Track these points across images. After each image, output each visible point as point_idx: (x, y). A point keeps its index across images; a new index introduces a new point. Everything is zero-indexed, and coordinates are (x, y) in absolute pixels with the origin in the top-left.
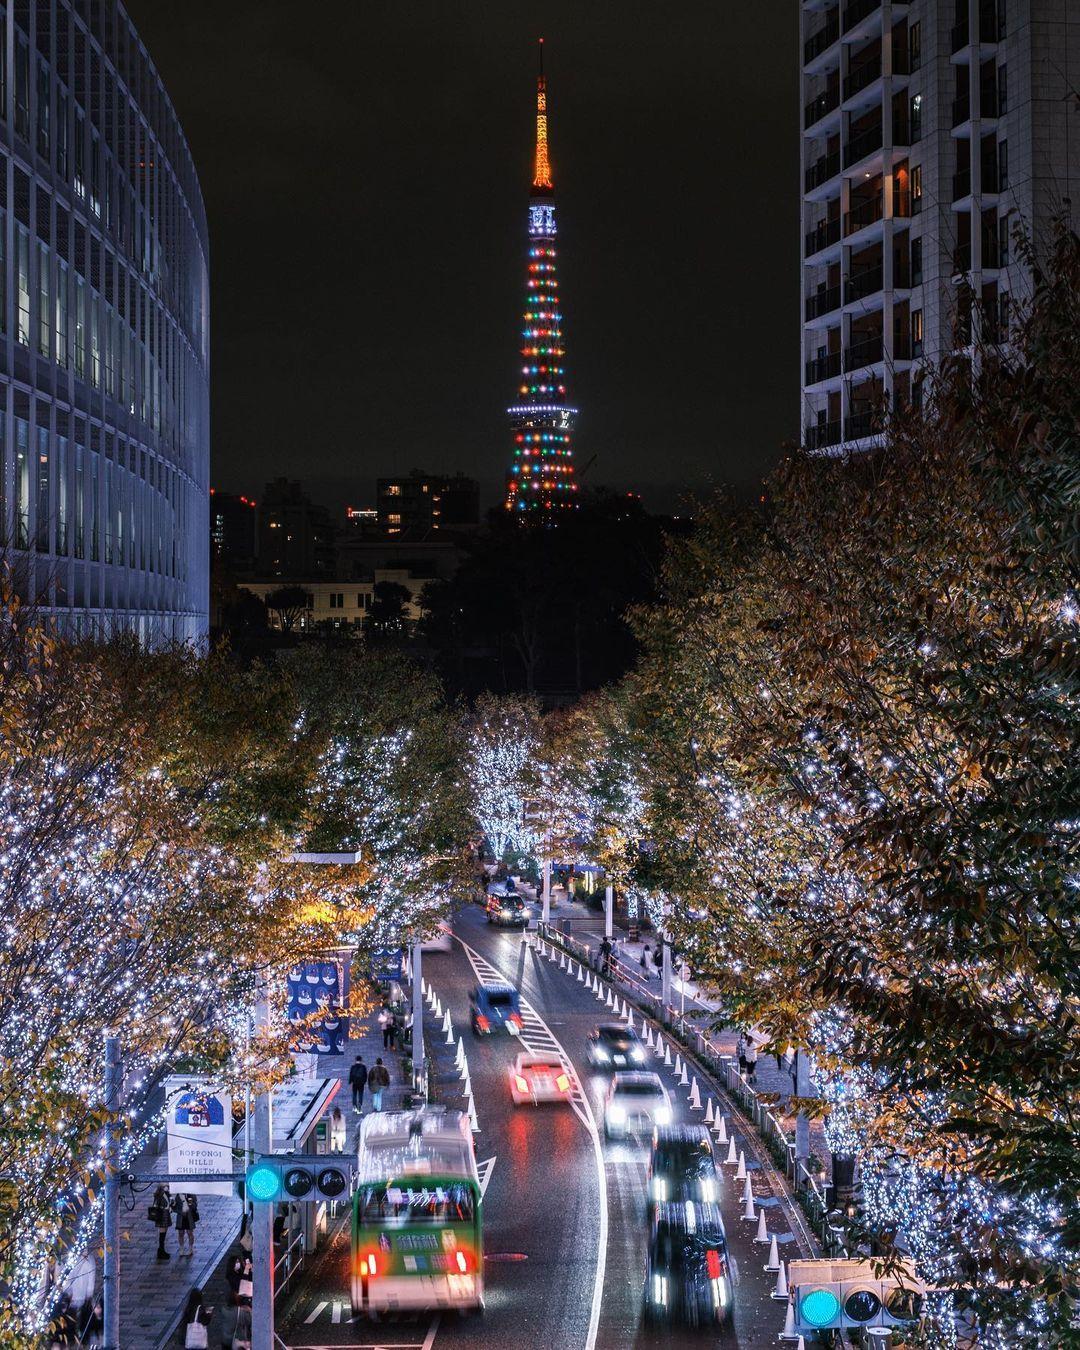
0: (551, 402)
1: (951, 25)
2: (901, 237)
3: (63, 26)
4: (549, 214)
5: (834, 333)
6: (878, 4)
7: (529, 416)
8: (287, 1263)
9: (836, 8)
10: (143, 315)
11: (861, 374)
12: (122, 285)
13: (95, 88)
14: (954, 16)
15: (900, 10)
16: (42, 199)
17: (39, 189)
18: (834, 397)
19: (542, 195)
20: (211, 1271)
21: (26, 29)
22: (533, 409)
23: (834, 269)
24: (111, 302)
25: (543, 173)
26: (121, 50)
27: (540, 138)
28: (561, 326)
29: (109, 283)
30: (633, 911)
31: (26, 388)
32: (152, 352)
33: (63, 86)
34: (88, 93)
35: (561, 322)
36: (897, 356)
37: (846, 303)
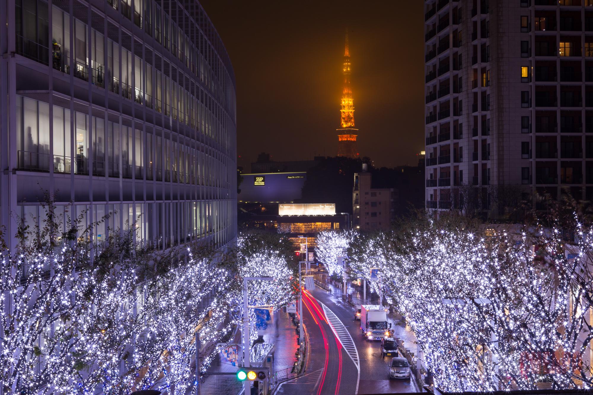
3: (187, 21)
5: (435, 107)
6: (448, 2)
9: (435, 3)
10: (216, 110)
12: (206, 98)
13: (197, 38)
15: (455, 4)
16: (181, 75)
17: (179, 72)
18: (435, 128)
23: (435, 87)
24: (203, 103)
25: (347, 53)
26: (206, 25)
29: (202, 98)
30: (372, 291)
32: (219, 120)
34: (195, 40)
37: (438, 98)
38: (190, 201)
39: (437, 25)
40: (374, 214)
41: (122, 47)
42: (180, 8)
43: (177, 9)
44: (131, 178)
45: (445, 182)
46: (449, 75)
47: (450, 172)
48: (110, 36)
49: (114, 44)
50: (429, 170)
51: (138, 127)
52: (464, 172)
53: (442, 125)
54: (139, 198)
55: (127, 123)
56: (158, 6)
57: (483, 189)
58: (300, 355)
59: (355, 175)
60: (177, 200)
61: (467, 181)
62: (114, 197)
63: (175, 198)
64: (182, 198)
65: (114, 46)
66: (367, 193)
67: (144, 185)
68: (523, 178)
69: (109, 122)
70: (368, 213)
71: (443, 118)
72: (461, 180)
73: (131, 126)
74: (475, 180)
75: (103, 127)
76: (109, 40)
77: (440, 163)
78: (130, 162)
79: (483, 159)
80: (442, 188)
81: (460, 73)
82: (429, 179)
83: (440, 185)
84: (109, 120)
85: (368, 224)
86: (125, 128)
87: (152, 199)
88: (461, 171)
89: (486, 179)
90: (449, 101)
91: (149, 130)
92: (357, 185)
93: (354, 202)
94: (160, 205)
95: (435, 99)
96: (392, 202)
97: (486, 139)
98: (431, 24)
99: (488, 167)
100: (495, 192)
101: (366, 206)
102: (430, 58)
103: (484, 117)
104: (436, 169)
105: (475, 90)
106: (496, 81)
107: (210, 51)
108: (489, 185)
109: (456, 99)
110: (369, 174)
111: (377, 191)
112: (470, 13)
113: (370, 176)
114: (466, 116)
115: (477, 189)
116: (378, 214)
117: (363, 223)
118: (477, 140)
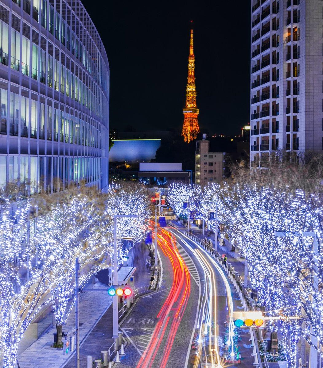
3: (73, 19)
5: (258, 92)
6: (269, 13)
8: (123, 310)
9: (259, 14)
15: (274, 15)
17: (67, 57)
18: (258, 107)
19: (191, 57)
20: (105, 311)
27: (191, 44)
31: (63, 104)
36: (273, 97)
37: (261, 85)
38: (73, 156)
39: (261, 31)
40: (211, 172)
41: (23, 36)
42: (69, 9)
43: (66, 10)
44: (28, 137)
45: (265, 146)
46: (269, 68)
47: (269, 140)
48: (13, 26)
49: (17, 33)
50: (253, 138)
51: (34, 97)
52: (279, 140)
54: (34, 152)
55: (25, 94)
56: (52, 6)
57: (294, 153)
58: (155, 276)
59: (198, 142)
60: (63, 155)
61: (282, 146)
62: (14, 151)
63: (61, 153)
64: (67, 154)
65: (17, 35)
66: (206, 156)
67: (38, 142)
69: (11, 92)
70: (206, 171)
71: (265, 100)
72: (278, 146)
73: (28, 97)
74: (287, 146)
75: (6, 97)
76: (13, 30)
77: (262, 133)
78: (27, 125)
79: (294, 131)
80: (263, 152)
81: (277, 66)
82: (253, 145)
83: (262, 149)
84: (11, 91)
85: (206, 178)
86: (23, 98)
87: (44, 154)
88: (278, 140)
89: (296, 146)
90: (269, 87)
91: (42, 101)
92: (198, 150)
93: (195, 162)
94: (50, 158)
95: (258, 85)
96: (224, 163)
97: (296, 116)
98: (256, 30)
99: (297, 136)
100: (303, 156)
101: (205, 165)
102: (256, 55)
103: (295, 99)
104: (259, 138)
105: (289, 79)
106: (304, 72)
107: (90, 43)
108: (298, 150)
109: (274, 86)
110: (208, 141)
111: (213, 154)
112: (285, 22)
113: (208, 143)
114: (282, 98)
115: (289, 153)
116: (214, 171)
117: (203, 178)
118: (290, 117)
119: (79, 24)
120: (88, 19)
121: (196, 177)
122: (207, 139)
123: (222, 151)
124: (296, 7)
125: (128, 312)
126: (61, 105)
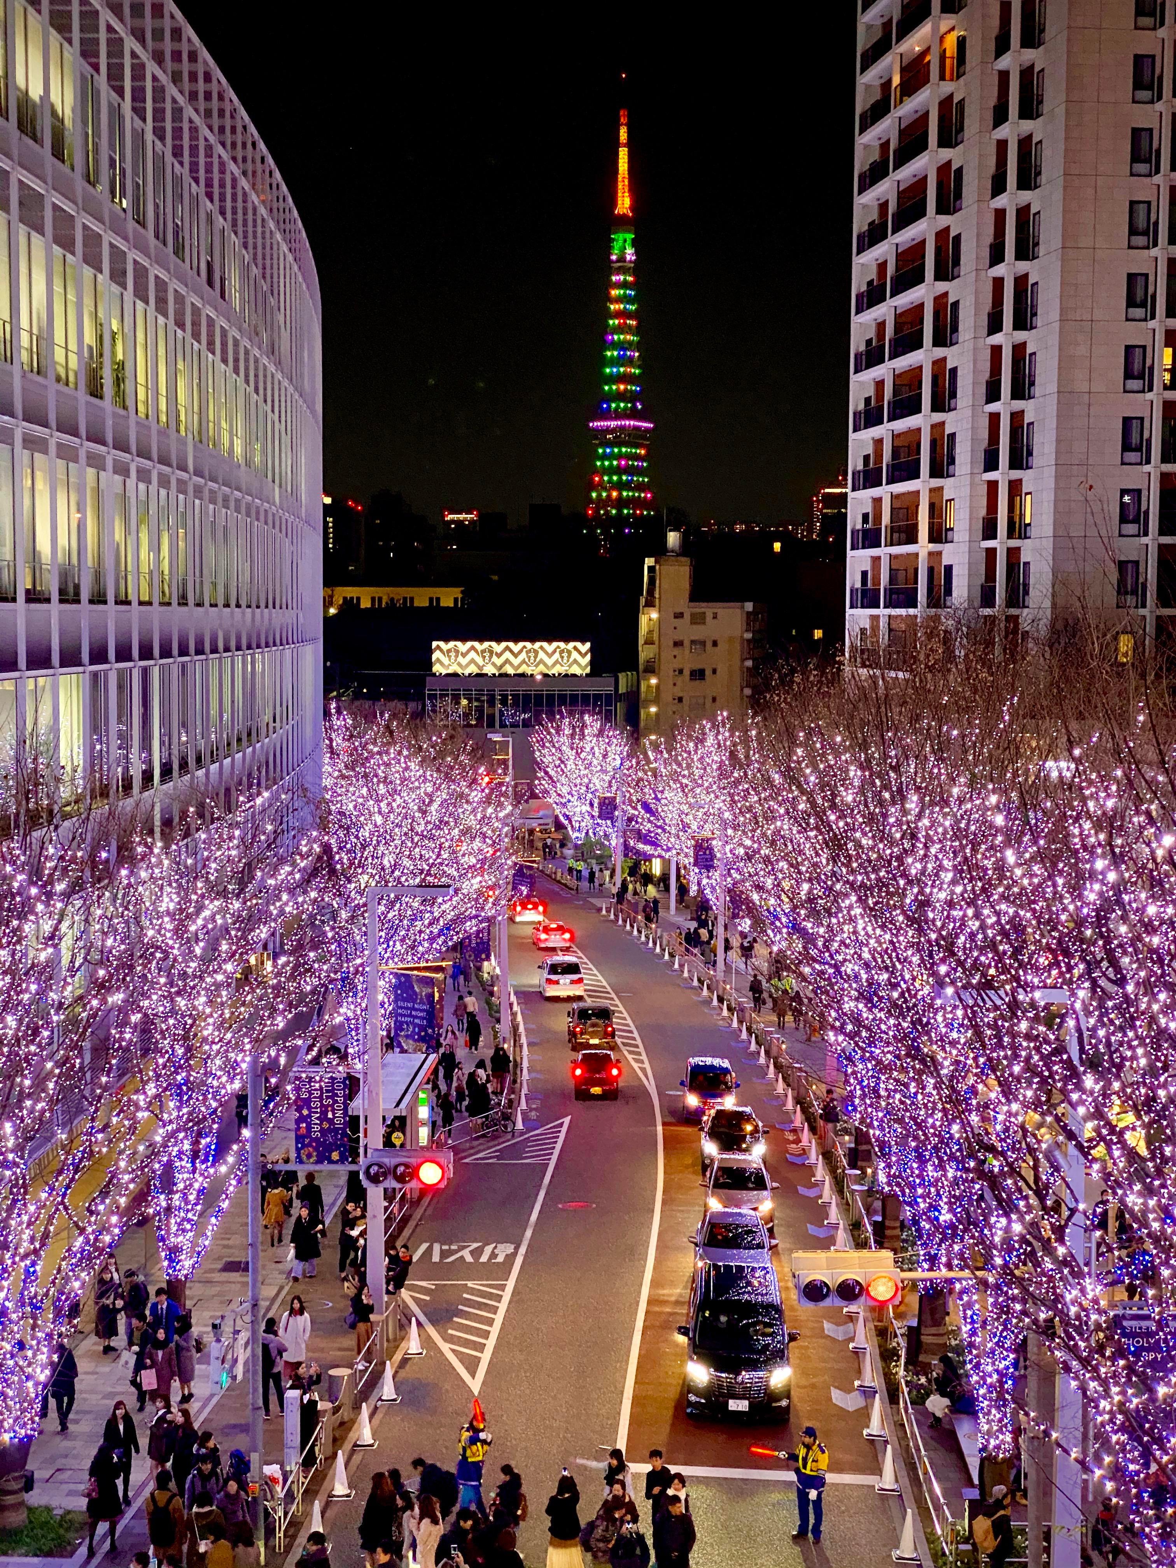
0: (629, 417)
1: (993, 101)
2: (940, 300)
3: (194, 136)
4: (629, 242)
5: (879, 385)
7: (608, 430)
9: (889, 81)
11: (902, 425)
12: (247, 360)
13: (222, 186)
14: (996, 94)
15: (947, 87)
18: (879, 442)
19: (622, 223)
21: (162, 138)
22: (613, 424)
23: (881, 326)
24: (238, 374)
25: (624, 203)
26: (244, 147)
27: (621, 169)
28: (639, 346)
29: (236, 360)
30: (693, 889)
31: (166, 469)
33: (194, 184)
34: (216, 190)
35: (639, 342)
36: (934, 409)
37: (890, 361)
39: (893, 146)
40: (698, 674)
45: (902, 596)
46: (922, 293)
47: (916, 570)
50: (858, 561)
52: (955, 572)
53: (899, 435)
57: (1009, 618)
59: (649, 562)
60: (171, 656)
61: (965, 594)
63: (166, 651)
66: (679, 616)
68: (1122, 590)
70: (681, 672)
72: (949, 592)
73: (44, 453)
77: (890, 543)
79: (1010, 536)
80: (895, 612)
81: (952, 289)
82: (858, 584)
83: (890, 603)
85: (680, 700)
87: (105, 660)
88: (949, 569)
90: (920, 368)
92: (651, 592)
93: (641, 641)
94: (127, 674)
95: (881, 360)
96: (749, 641)
97: (1021, 480)
98: (877, 144)
99: (1024, 559)
100: (1043, 630)
101: (676, 651)
102: (872, 244)
103: (1017, 417)
104: (879, 558)
105: (997, 339)
106: (1055, 315)
107: (255, 221)
108: (1026, 611)
109: (939, 364)
110: (686, 560)
111: (708, 609)
112: (989, 116)
113: (687, 569)
114: (968, 412)
115: (991, 620)
116: (708, 673)
117: (667, 697)
118: (997, 482)
119: (215, 156)
120: (245, 127)
121: (643, 696)
122: (685, 548)
123: (741, 598)
124: (1030, 55)
125: (411, 1216)
126: (160, 474)
